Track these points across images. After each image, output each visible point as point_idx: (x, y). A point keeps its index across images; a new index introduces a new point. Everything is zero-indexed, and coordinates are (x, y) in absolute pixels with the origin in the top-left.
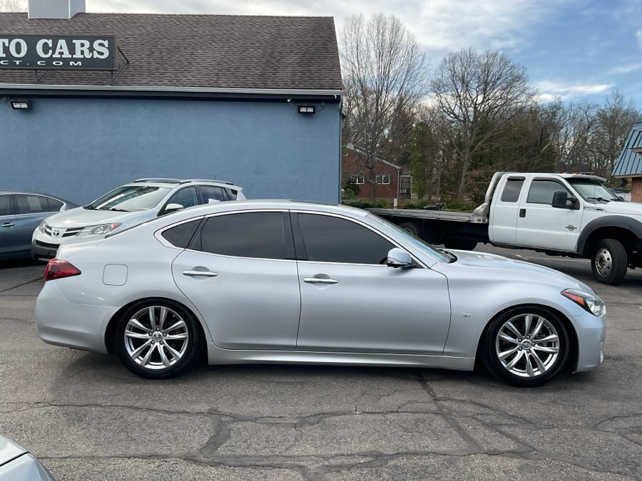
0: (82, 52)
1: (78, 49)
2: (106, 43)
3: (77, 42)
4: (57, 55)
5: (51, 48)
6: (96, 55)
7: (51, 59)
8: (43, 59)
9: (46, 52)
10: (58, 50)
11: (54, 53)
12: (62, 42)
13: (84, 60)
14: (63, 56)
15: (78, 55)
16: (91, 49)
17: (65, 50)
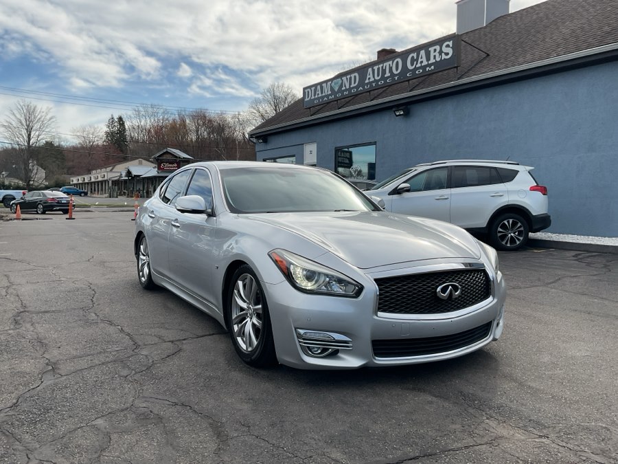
0: (435, 56)
1: (432, 54)
2: (451, 43)
3: (431, 49)
4: (419, 65)
5: (415, 60)
6: (444, 57)
7: (416, 69)
8: (411, 70)
9: (412, 65)
10: (420, 60)
11: (417, 64)
12: (423, 53)
13: (435, 64)
14: (423, 64)
15: (432, 61)
16: (441, 52)
17: (424, 59)
